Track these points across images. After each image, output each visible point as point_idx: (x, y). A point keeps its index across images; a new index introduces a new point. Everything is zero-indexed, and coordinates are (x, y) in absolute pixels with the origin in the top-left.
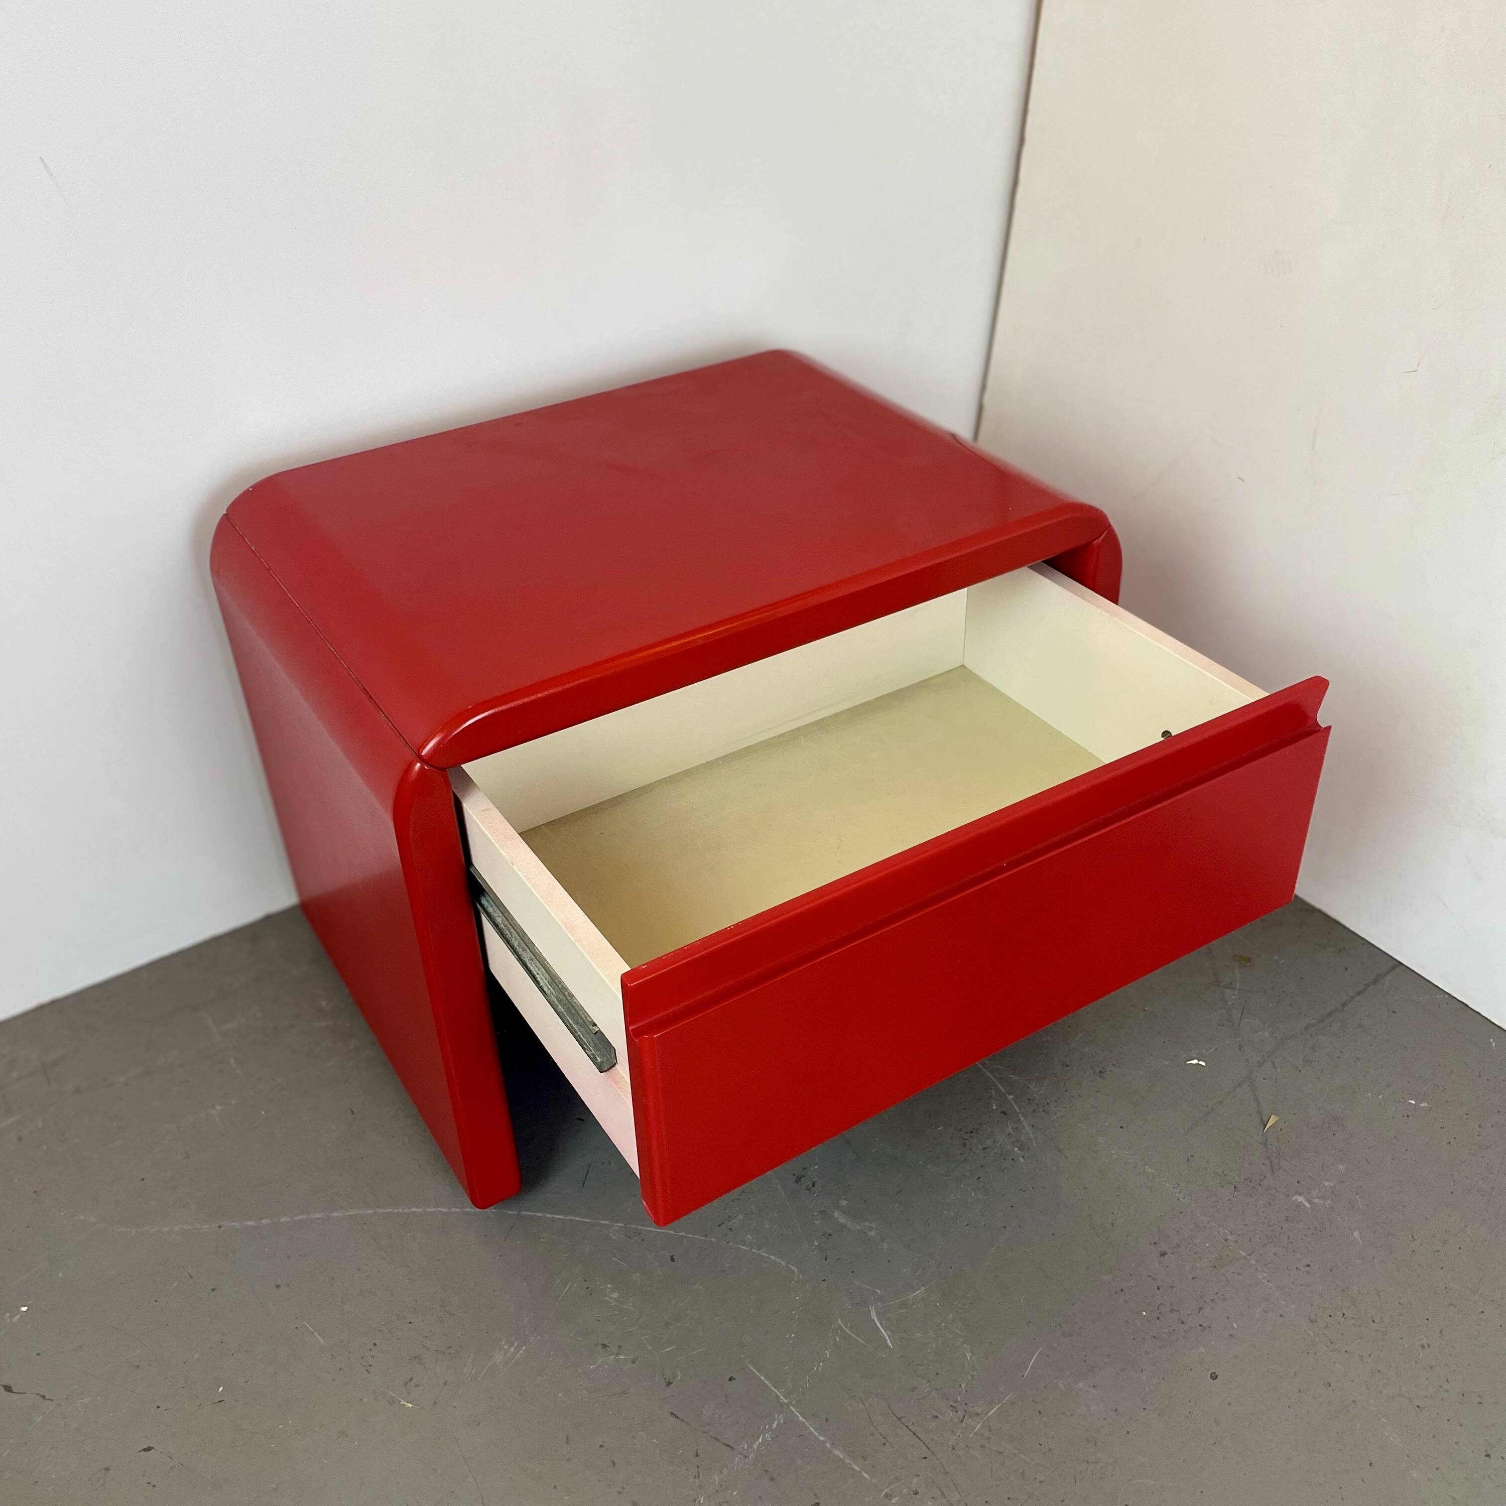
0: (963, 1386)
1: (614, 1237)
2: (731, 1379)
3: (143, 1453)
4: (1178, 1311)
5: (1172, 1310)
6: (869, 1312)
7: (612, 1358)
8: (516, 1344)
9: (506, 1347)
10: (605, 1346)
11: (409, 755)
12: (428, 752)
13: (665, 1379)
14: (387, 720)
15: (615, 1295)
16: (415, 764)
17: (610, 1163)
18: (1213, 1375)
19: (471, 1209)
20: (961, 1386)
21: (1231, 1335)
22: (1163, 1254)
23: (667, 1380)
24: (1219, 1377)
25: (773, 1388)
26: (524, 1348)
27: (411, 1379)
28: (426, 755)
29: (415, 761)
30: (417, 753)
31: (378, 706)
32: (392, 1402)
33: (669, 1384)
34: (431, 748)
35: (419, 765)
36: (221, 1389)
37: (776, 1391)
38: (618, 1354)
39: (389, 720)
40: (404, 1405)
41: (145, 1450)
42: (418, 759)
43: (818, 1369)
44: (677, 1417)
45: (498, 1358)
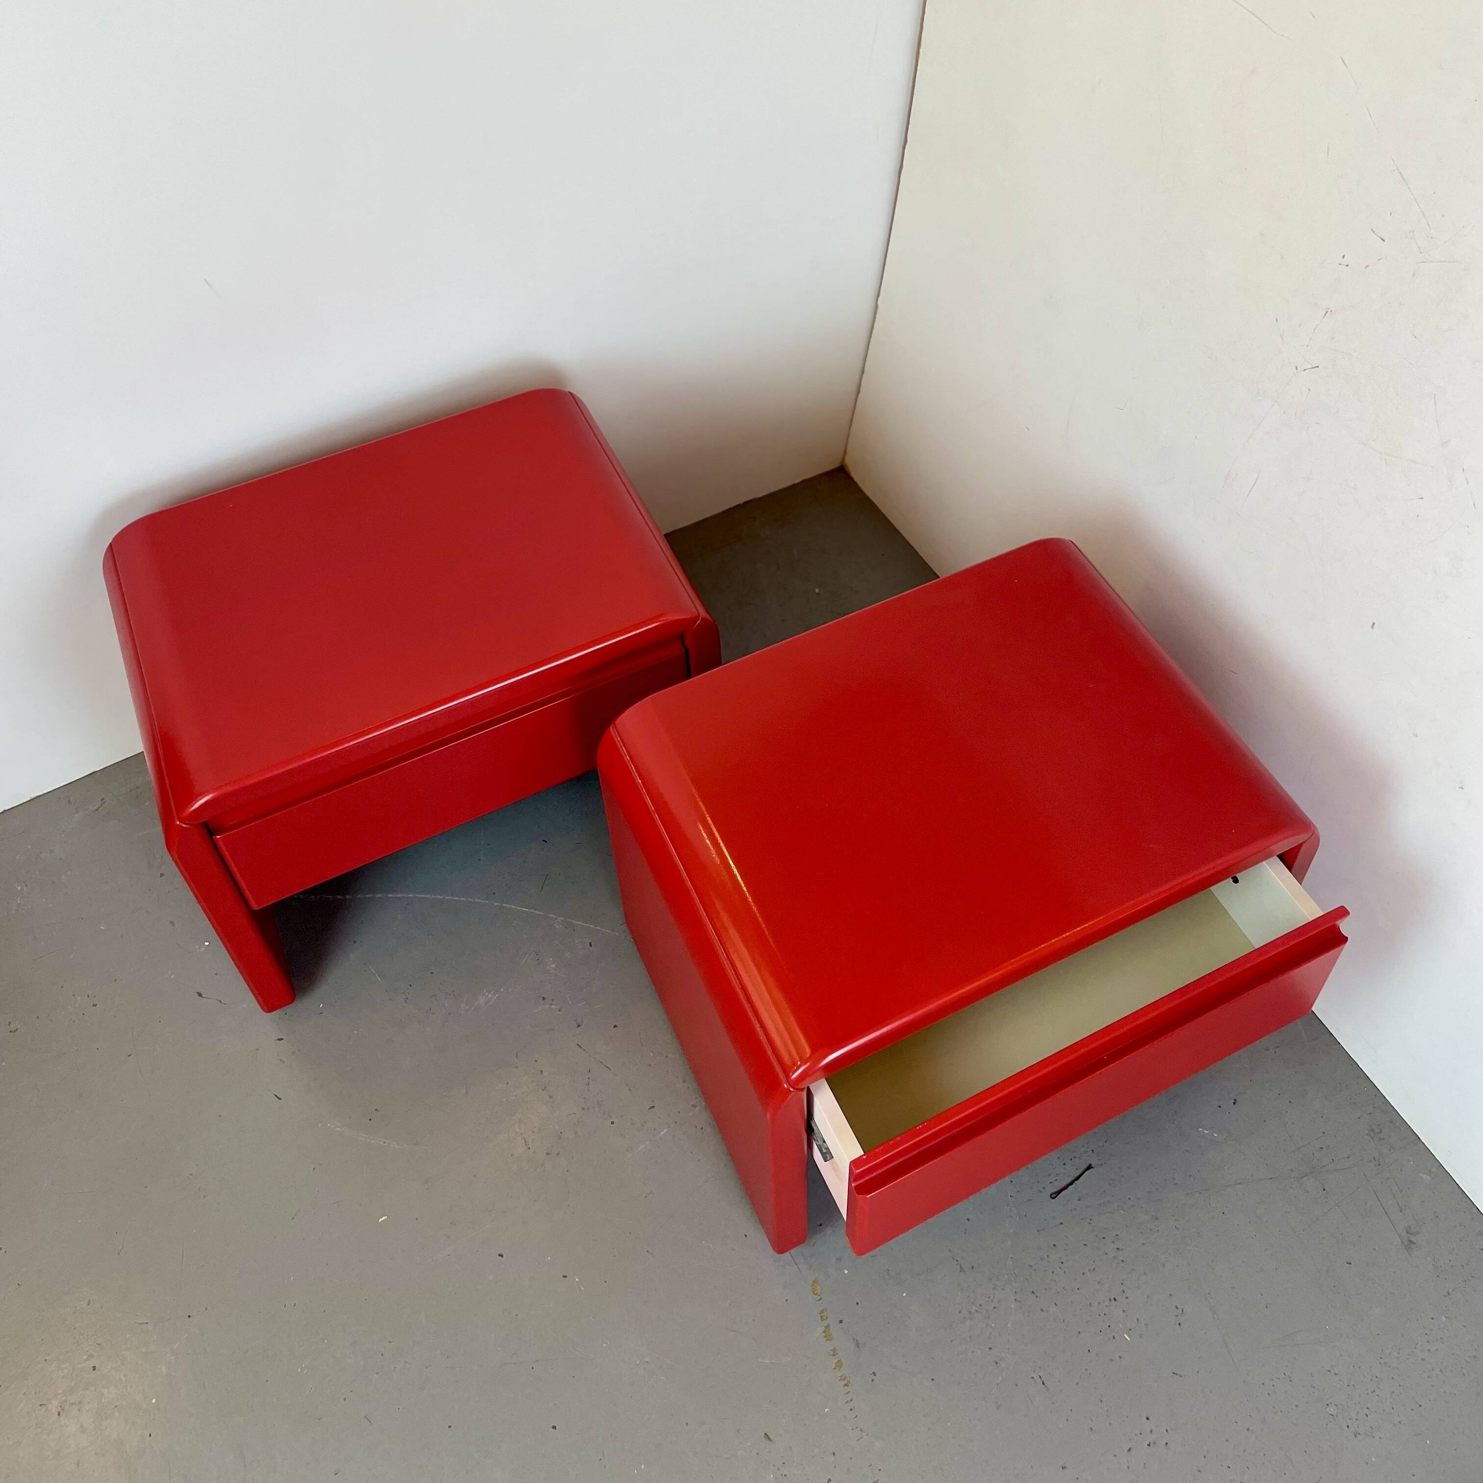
1: (557, 927)
3: (277, 1041)
7: (547, 1006)
8: (492, 992)
9: (487, 994)
10: (544, 999)
15: (553, 966)
17: (560, 874)
23: (578, 1024)
26: (497, 995)
33: (579, 1026)
36: (321, 1005)
38: (551, 1004)
41: (279, 1040)
44: (581, 1047)
45: (482, 1000)
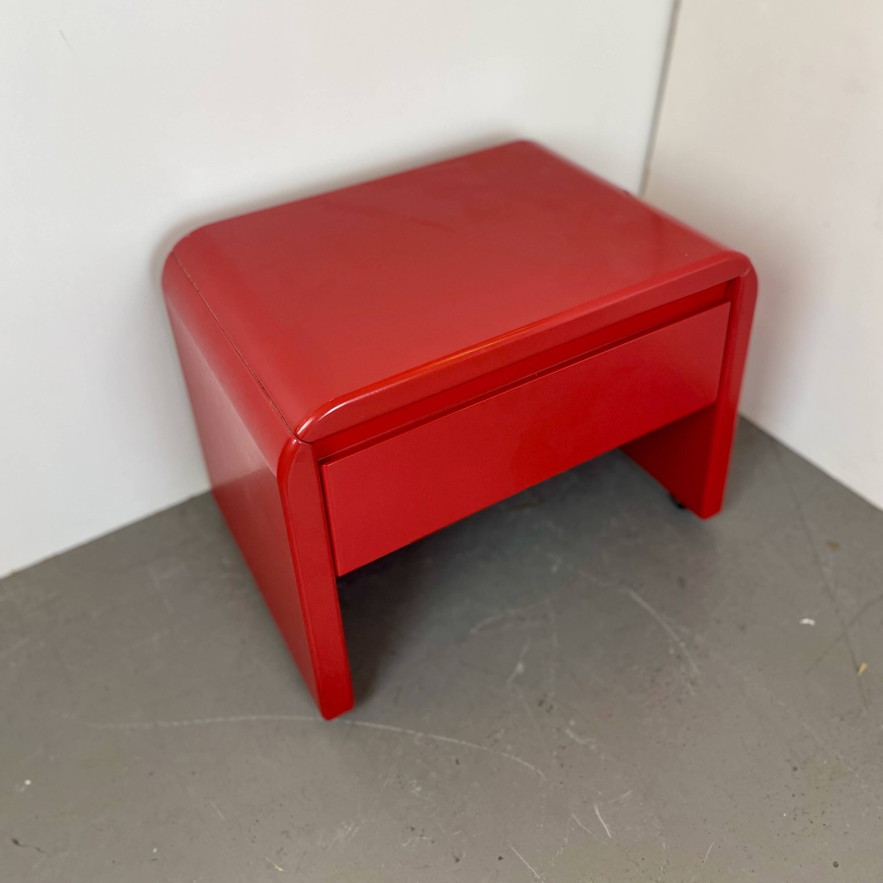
0: (661, 869)
1: (417, 744)
2: (500, 858)
4: (808, 813)
5: (804, 813)
6: (593, 810)
7: (418, 838)
8: (352, 824)
9: (346, 826)
10: (413, 829)
11: (290, 433)
12: (302, 432)
13: (455, 857)
14: (274, 406)
15: (419, 789)
16: (293, 440)
17: (413, 686)
18: (835, 864)
19: (320, 719)
20: (660, 869)
21: (846, 833)
22: (795, 769)
23: (456, 858)
24: (840, 866)
25: (529, 866)
26: (358, 828)
27: (282, 849)
28: (300, 434)
29: (293, 438)
30: (294, 432)
31: (268, 396)
32: (270, 866)
33: (457, 860)
34: (304, 429)
35: (295, 441)
36: (155, 850)
37: (531, 868)
38: (422, 836)
39: (276, 406)
40: (277, 870)
42: (295, 437)
43: (560, 852)
45: (340, 835)
